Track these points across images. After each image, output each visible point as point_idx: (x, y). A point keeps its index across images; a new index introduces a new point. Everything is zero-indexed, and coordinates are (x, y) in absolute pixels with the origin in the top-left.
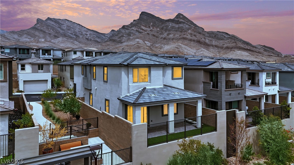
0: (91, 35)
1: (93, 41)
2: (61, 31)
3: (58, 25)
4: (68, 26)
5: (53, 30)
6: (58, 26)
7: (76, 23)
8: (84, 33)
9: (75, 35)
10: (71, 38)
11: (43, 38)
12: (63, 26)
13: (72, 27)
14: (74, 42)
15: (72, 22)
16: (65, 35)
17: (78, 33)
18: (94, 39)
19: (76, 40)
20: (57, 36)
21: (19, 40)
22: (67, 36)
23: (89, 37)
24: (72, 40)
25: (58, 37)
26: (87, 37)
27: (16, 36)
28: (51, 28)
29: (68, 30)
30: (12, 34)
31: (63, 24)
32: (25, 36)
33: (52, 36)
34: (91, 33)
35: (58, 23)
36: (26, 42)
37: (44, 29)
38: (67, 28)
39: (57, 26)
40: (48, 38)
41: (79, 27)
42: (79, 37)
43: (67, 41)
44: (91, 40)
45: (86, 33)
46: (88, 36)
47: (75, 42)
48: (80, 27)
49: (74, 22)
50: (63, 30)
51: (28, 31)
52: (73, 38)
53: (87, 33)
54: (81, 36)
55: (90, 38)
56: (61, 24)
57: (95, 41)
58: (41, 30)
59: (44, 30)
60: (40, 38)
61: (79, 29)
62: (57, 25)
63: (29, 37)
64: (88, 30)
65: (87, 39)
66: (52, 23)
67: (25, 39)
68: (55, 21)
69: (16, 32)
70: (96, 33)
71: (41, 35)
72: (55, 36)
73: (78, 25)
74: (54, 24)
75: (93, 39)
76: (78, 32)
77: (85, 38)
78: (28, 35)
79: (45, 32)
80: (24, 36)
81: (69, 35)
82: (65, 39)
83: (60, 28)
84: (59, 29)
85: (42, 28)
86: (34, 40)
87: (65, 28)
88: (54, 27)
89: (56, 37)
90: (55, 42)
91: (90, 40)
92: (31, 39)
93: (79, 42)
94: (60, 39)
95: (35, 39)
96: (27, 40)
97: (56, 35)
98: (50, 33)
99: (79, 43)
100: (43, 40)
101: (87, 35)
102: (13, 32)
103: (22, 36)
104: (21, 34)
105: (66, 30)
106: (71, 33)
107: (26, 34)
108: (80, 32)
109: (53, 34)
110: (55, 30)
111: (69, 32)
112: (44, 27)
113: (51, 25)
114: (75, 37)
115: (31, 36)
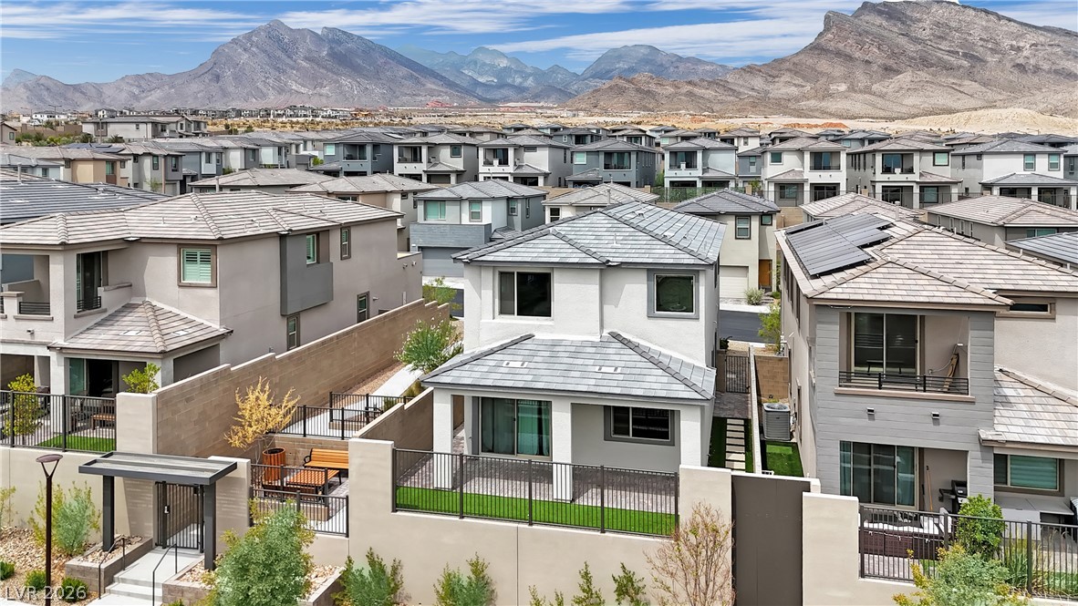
0: (1037, 50)
1: (1049, 72)
2: (912, 48)
3: (899, 24)
4: (938, 24)
5: (879, 48)
6: (900, 29)
8: (1006, 43)
9: (965, 55)
10: (949, 68)
11: (845, 78)
12: (921, 25)
13: (953, 24)
14: (960, 85)
15: (957, 8)
16: (924, 62)
17: (982, 46)
18: (1053, 63)
19: (970, 75)
20: (895, 66)
21: (767, 92)
22: (932, 65)
23: (1028, 58)
24: (954, 77)
25: (898, 72)
26: (1021, 61)
27: (758, 82)
28: (872, 40)
29: (938, 41)
30: (747, 76)
32: (786, 77)
33: (875, 68)
34: (1042, 39)
35: (899, 19)
36: (789, 100)
37: (849, 46)
38: (933, 34)
39: (896, 30)
40: (861, 78)
41: (984, 23)
42: (986, 62)
43: (932, 83)
44: (1037, 69)
45: (1014, 43)
46: (1026, 53)
47: (967, 82)
48: (988, 21)
50: (916, 40)
51: (796, 60)
52: (960, 67)
53: (1021, 44)
54: (992, 59)
55: (1032, 61)
56: (910, 18)
57: (1057, 72)
58: (838, 54)
59: (848, 50)
60: (832, 79)
61: (986, 29)
62: (895, 25)
63: (799, 81)
64: (1024, 30)
65: (1021, 68)
66: (879, 20)
67: (784, 90)
68: (887, 13)
69: (758, 68)
70: (1063, 38)
71: (838, 70)
72: (886, 69)
73: (983, 14)
74: (885, 24)
75: (1046, 67)
76: (981, 43)
77: (1009, 65)
78: (796, 73)
79: (849, 58)
80: (782, 79)
81: (940, 59)
82: (923, 75)
83: (906, 35)
84: (903, 41)
85: (841, 46)
86: (813, 91)
87: (925, 34)
88: (885, 33)
89: (889, 71)
90: (885, 90)
91: (1035, 72)
92: (803, 86)
93: (985, 85)
94: (905, 78)
95: (817, 85)
96: (793, 91)
97: (891, 62)
98: (867, 58)
99: (984, 89)
100: (843, 87)
101: (1019, 49)
102: (751, 70)
103: (777, 79)
104: (775, 73)
105: (930, 40)
106: (949, 51)
107: (788, 70)
108: (988, 41)
109: (880, 62)
110: (885, 48)
111: (942, 47)
112: (848, 38)
113: (874, 29)
114: (965, 63)
115: (803, 78)
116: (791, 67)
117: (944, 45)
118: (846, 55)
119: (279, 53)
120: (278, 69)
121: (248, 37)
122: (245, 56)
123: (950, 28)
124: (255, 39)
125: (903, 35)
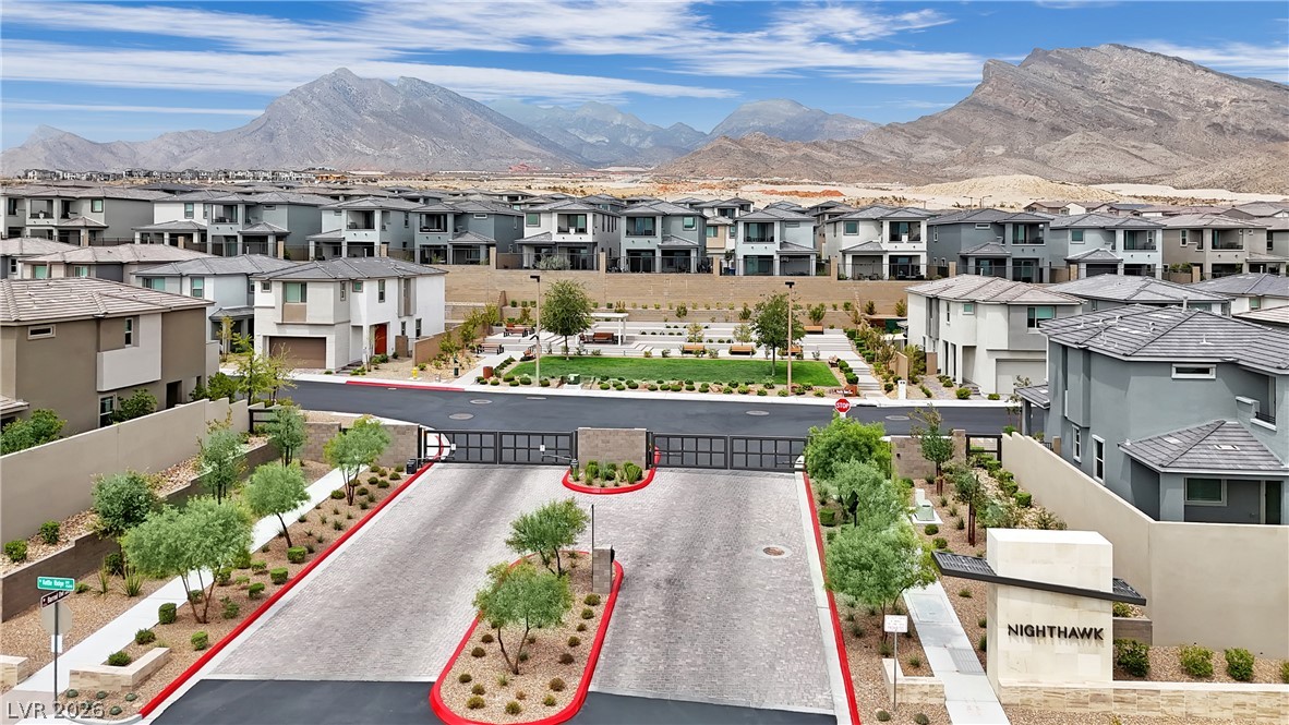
0: (1238, 107)
1: (1251, 133)
2: (1087, 103)
3: (1074, 74)
4: (1120, 76)
5: (1046, 104)
6: (1075, 81)
7: (1165, 57)
8: (1202, 98)
9: (1151, 112)
10: (1132, 128)
11: (1003, 140)
12: (1100, 76)
13: (1139, 76)
14: (1141, 149)
15: (1144, 56)
16: (1099, 121)
17: (1172, 102)
18: (1257, 123)
19: (1155, 137)
20: (1063, 126)
21: (909, 156)
22: (1109, 125)
23: (1227, 117)
24: (1135, 139)
25: (1067, 133)
26: (1218, 120)
27: (900, 144)
28: (1038, 94)
29: (1119, 96)
30: (887, 137)
31: (1099, 71)
32: (933, 138)
33: (1040, 127)
34: (1245, 93)
35: (1074, 69)
36: (934, 165)
37: (1010, 101)
38: (1114, 88)
39: (1070, 81)
40: (1023, 139)
41: (1176, 74)
42: (1177, 121)
43: (1103, 145)
44: (1237, 130)
45: (1211, 98)
46: (1224, 110)
47: (1150, 145)
48: (1181, 72)
49: (1151, 53)
50: (1094, 95)
51: (946, 117)
52: (1144, 127)
53: (1220, 100)
54: (1184, 118)
55: (1232, 120)
56: (1088, 68)
57: (1260, 133)
58: (998, 110)
59: (1009, 107)
60: (987, 140)
61: (1177, 81)
62: (1069, 77)
63: (948, 143)
64: (1222, 82)
65: (1218, 128)
66: (1049, 70)
67: (929, 154)
68: (1060, 62)
69: (902, 127)
70: (1271, 93)
71: (996, 131)
72: (1053, 129)
73: (1175, 64)
74: (1057, 74)
75: (1248, 127)
76: (1171, 98)
77: (1203, 125)
78: (946, 133)
79: (1011, 115)
80: (928, 140)
81: (1119, 117)
82: (1098, 137)
83: (1082, 88)
84: (1076, 95)
85: (1001, 101)
86: (964, 154)
87: (1105, 87)
88: (1056, 86)
89: (1057, 131)
90: (1049, 154)
91: (1234, 133)
92: (953, 149)
93: (1171, 149)
94: (1073, 140)
95: (970, 147)
96: (940, 154)
97: (1059, 121)
98: (1031, 116)
99: (1169, 154)
100: (1000, 150)
101: (1217, 105)
102: (892, 129)
103: (922, 141)
104: (921, 132)
105: (1109, 94)
106: (1132, 108)
107: (937, 130)
108: (1180, 96)
109: (1047, 120)
110: (1054, 103)
111: (1124, 103)
112: (1010, 91)
113: (1043, 82)
114: (1151, 122)
115: (954, 139)
116: (940, 126)
117: (1127, 101)
118: (1007, 112)
119: (344, 107)
120: (341, 126)
121: (310, 88)
122: (305, 110)
123: (1135, 80)
124: (317, 90)
125: (1077, 88)
